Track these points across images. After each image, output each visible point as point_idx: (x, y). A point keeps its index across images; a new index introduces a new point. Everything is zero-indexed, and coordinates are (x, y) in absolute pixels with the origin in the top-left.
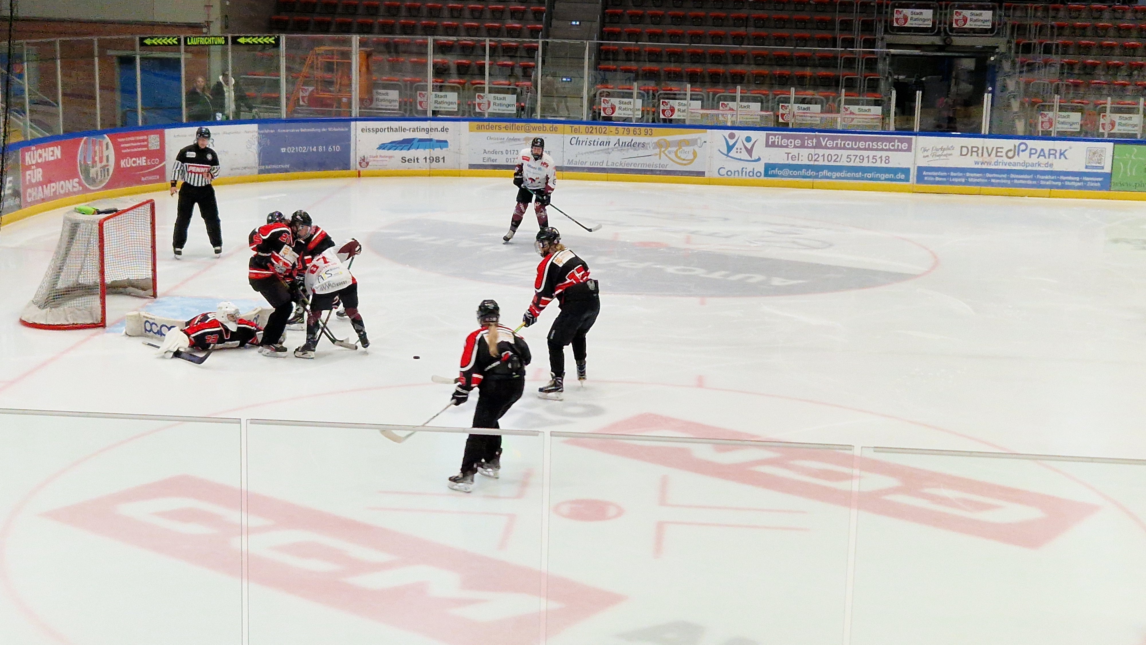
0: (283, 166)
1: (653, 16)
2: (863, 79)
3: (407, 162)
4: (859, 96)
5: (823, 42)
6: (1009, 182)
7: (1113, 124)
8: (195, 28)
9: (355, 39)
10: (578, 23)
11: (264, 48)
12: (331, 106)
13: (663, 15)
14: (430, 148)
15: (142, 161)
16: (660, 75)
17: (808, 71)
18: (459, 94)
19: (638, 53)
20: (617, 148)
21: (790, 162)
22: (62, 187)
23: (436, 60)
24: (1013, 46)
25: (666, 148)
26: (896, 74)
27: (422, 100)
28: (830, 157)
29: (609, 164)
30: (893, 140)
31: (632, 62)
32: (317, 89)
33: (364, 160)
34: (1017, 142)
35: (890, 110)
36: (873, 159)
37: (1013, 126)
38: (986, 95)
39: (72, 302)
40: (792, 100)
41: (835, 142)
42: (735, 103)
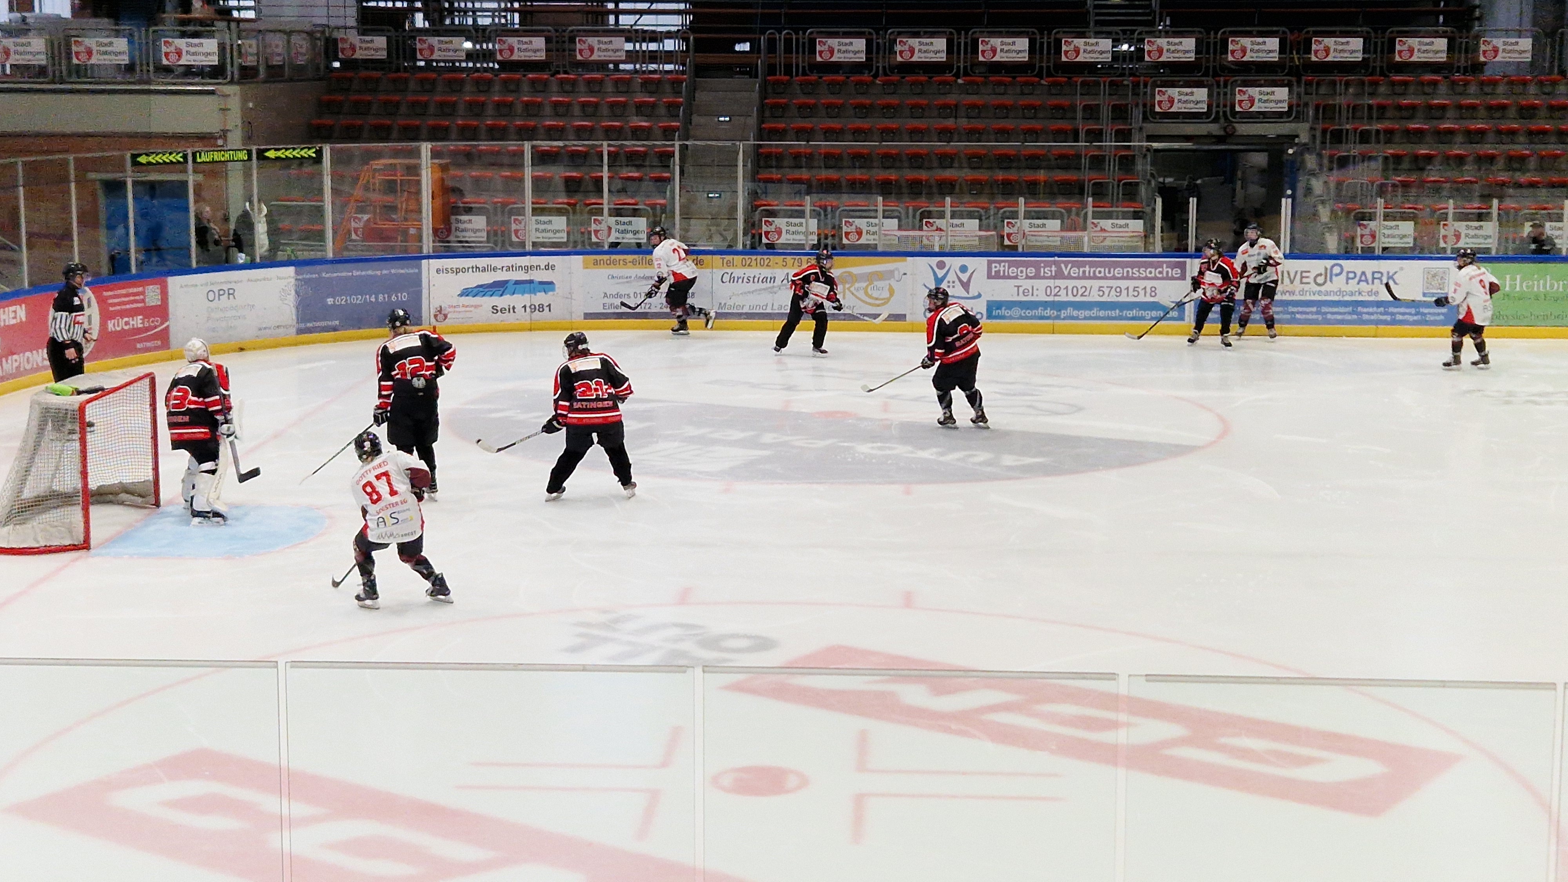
0: (330, 323)
1: (829, 106)
2: (1116, 183)
3: (499, 313)
4: (1112, 207)
5: (1060, 134)
6: (1320, 317)
7: (1458, 236)
8: (206, 139)
9: (426, 148)
10: (727, 119)
11: (301, 164)
12: (395, 239)
13: (843, 105)
14: (530, 292)
15: (137, 322)
16: (841, 186)
17: (1042, 175)
18: (568, 219)
19: (810, 157)
20: (785, 285)
21: (1022, 298)
22: (28, 359)
23: (536, 174)
24: (1318, 134)
25: (853, 283)
26: (1160, 176)
27: (518, 227)
28: (1075, 289)
29: (775, 307)
30: (1160, 265)
31: (804, 169)
32: (375, 218)
33: (440, 311)
34: (1329, 263)
35: (1154, 226)
36: (1134, 291)
37: (1323, 242)
38: (1283, 200)
39: (44, 516)
40: (1021, 214)
41: (1081, 270)
42: (944, 221)
